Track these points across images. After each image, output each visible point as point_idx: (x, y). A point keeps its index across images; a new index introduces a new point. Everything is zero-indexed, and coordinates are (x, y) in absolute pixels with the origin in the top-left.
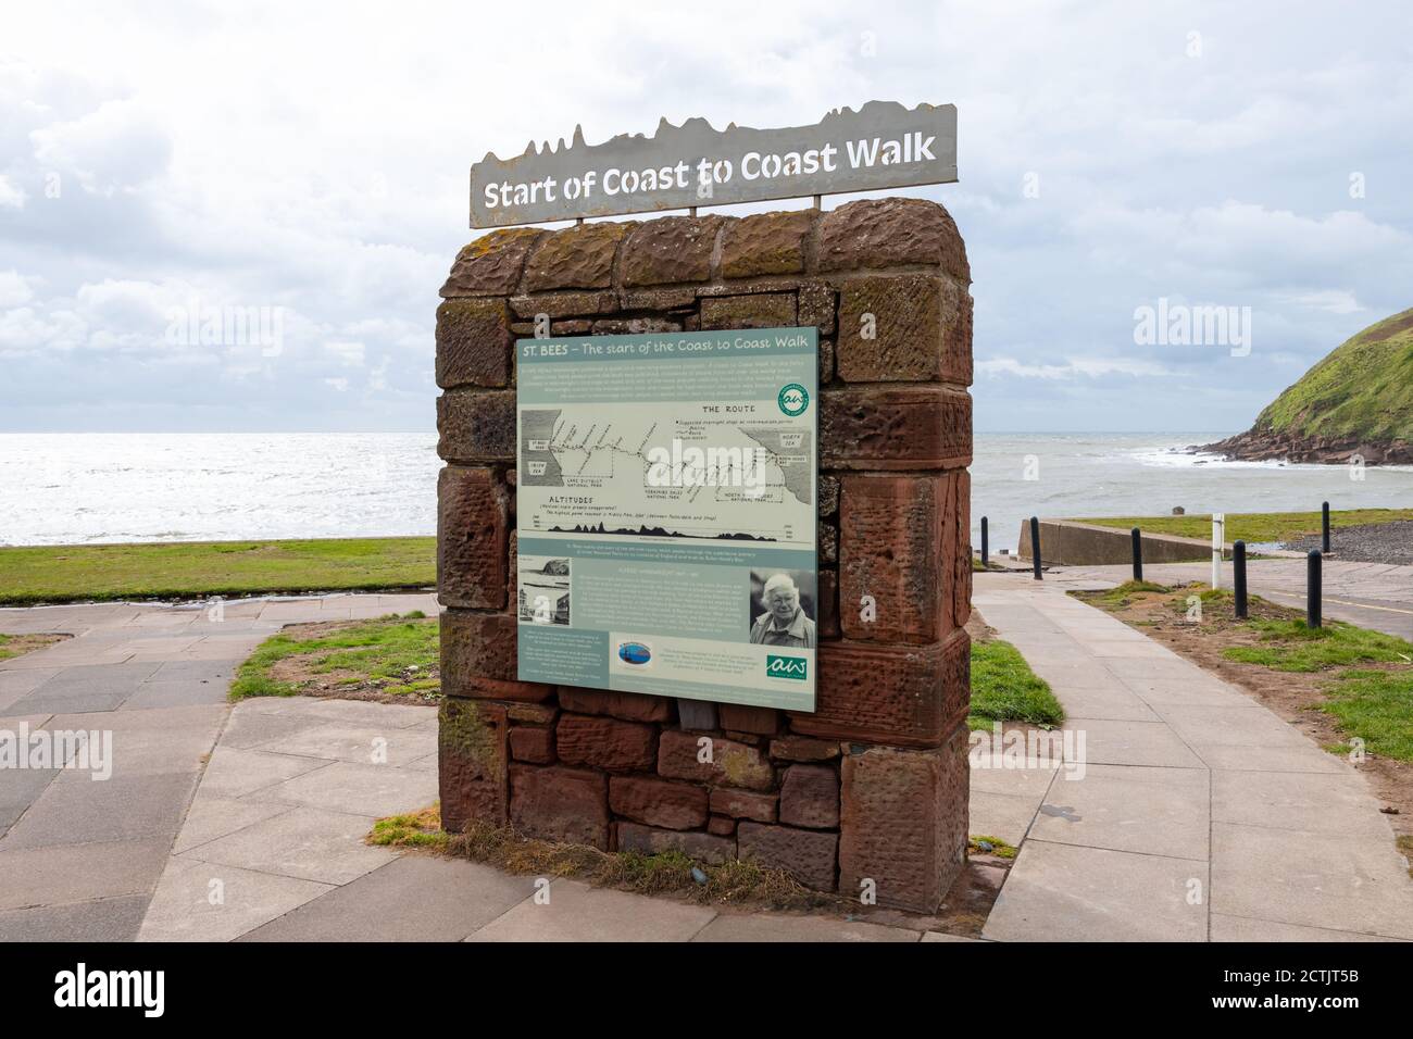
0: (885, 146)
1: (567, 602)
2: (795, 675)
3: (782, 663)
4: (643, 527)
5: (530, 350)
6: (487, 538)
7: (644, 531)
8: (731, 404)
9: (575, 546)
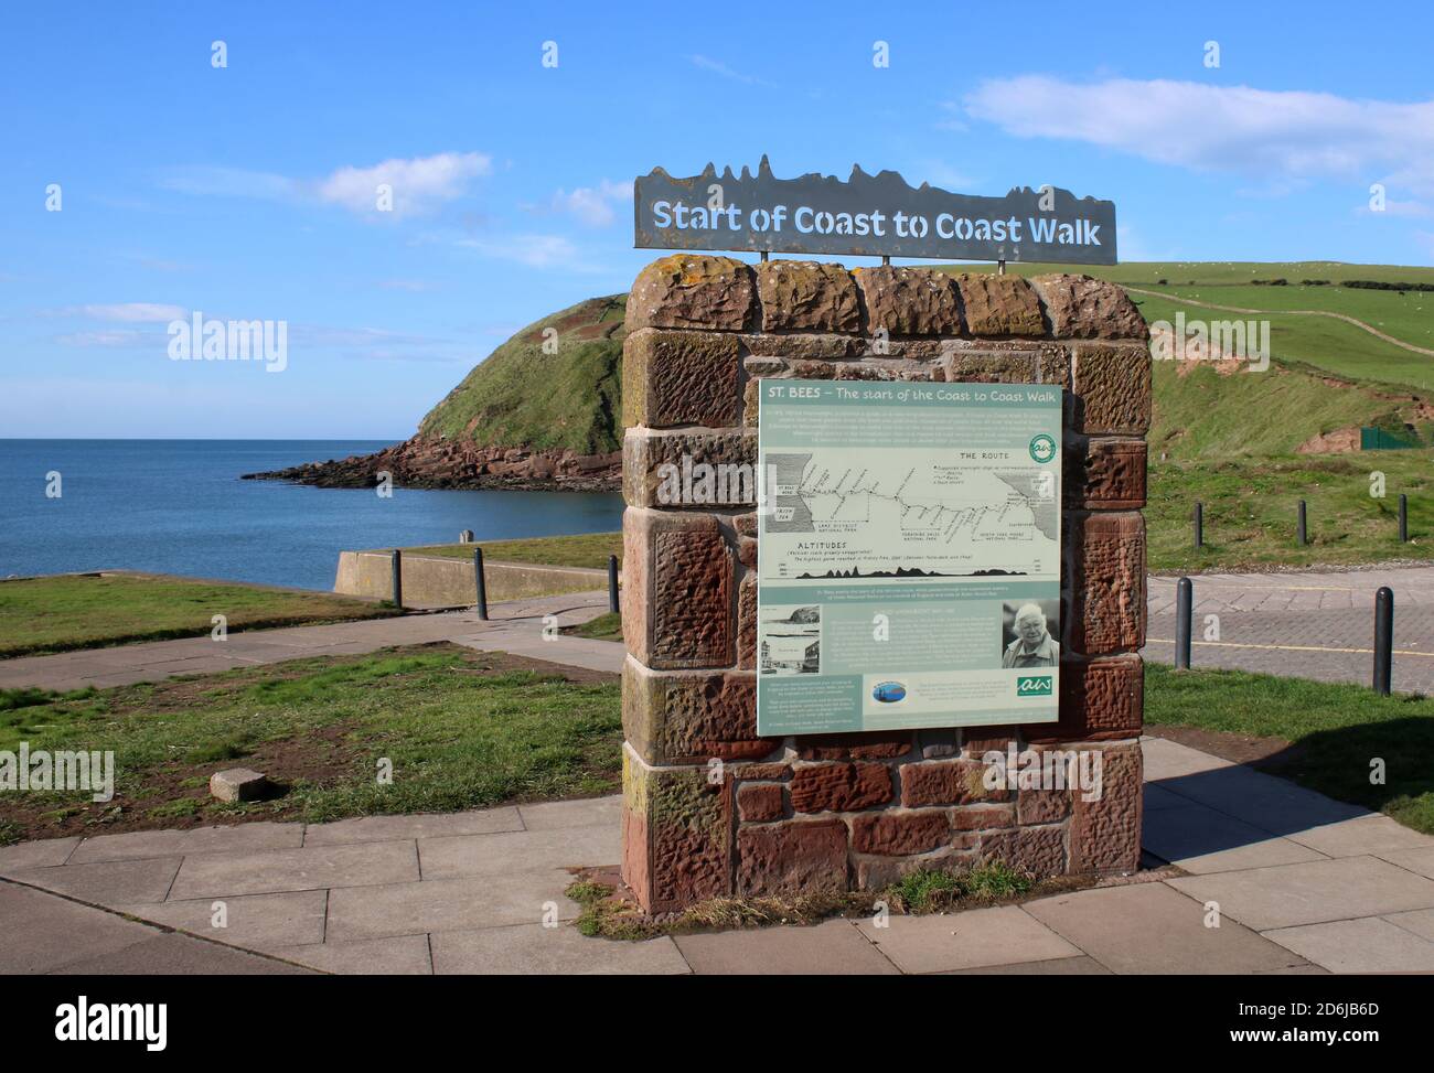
0: (1061, 227)
1: (817, 649)
2: (1043, 691)
3: (1031, 682)
4: (900, 569)
5: (776, 391)
6: (712, 590)
7: (901, 573)
8: (987, 451)
9: (826, 592)
